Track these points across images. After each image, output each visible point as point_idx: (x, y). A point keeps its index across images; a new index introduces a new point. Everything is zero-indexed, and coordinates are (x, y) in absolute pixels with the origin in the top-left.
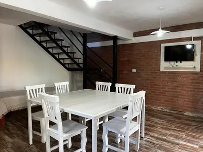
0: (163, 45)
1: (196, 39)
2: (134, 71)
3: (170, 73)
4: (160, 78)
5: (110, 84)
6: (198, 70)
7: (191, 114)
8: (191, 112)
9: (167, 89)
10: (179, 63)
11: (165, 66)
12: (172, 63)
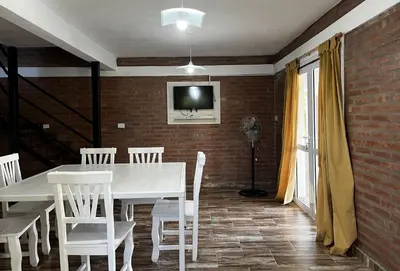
0: (171, 85)
1: (214, 79)
2: (121, 126)
3: (182, 127)
4: (167, 136)
5: (113, 151)
6: (218, 122)
7: (213, 185)
8: (213, 181)
9: (179, 153)
10: (194, 112)
11: (174, 116)
12: (185, 112)
